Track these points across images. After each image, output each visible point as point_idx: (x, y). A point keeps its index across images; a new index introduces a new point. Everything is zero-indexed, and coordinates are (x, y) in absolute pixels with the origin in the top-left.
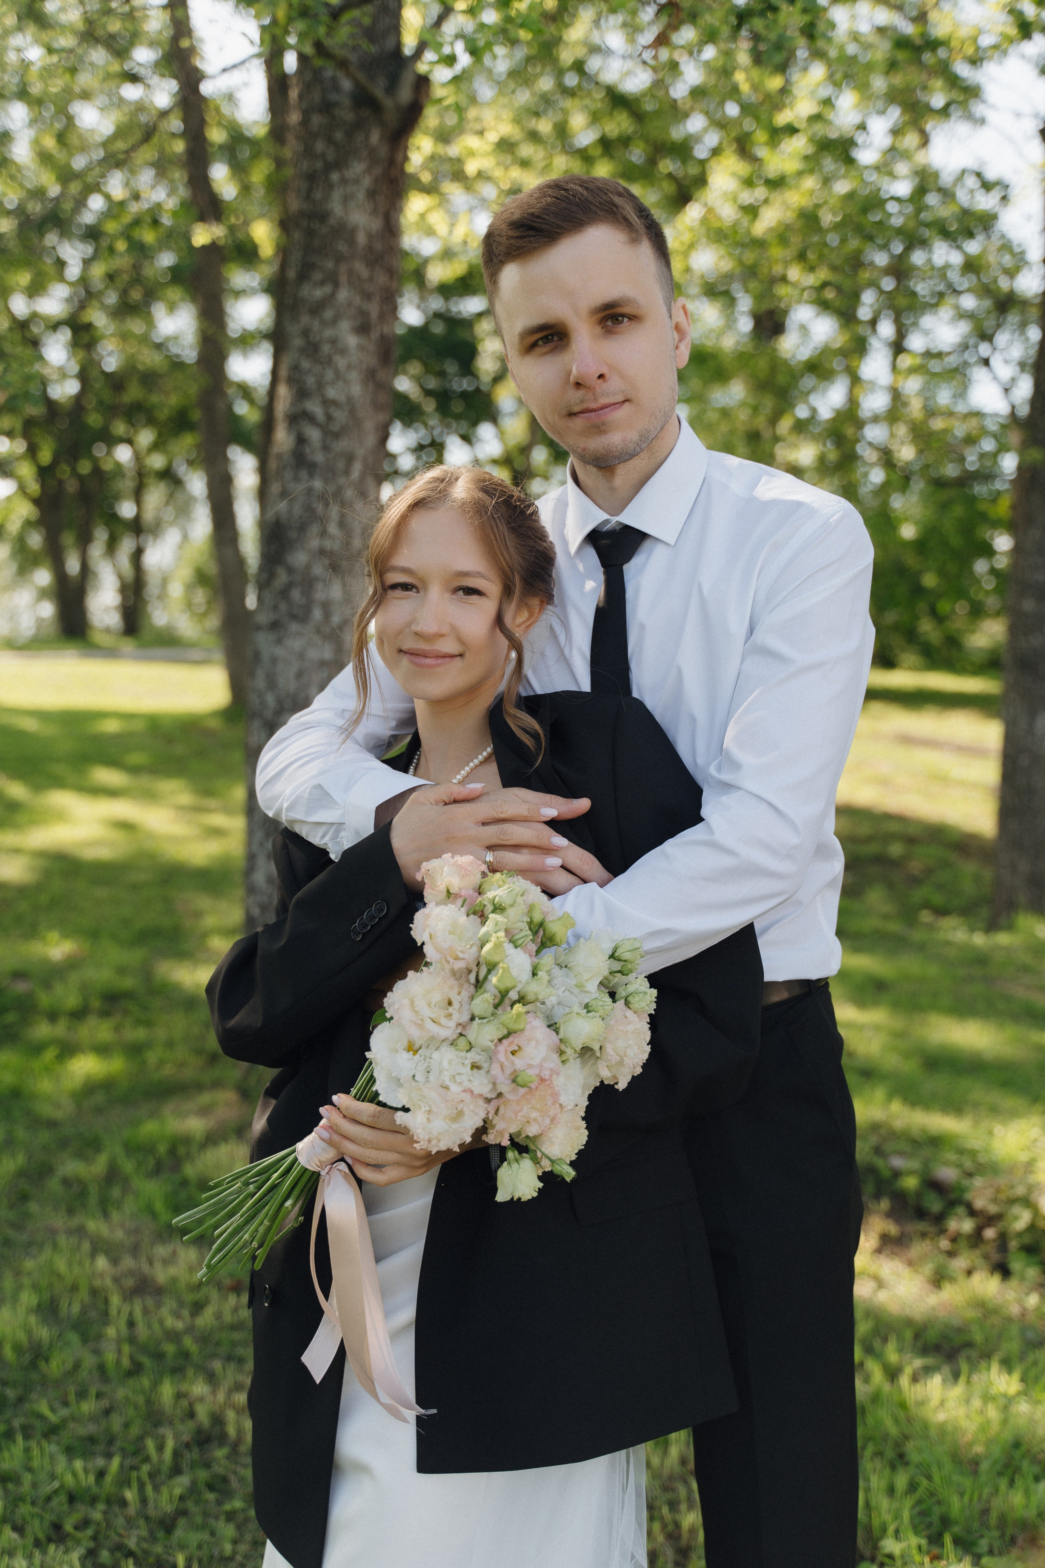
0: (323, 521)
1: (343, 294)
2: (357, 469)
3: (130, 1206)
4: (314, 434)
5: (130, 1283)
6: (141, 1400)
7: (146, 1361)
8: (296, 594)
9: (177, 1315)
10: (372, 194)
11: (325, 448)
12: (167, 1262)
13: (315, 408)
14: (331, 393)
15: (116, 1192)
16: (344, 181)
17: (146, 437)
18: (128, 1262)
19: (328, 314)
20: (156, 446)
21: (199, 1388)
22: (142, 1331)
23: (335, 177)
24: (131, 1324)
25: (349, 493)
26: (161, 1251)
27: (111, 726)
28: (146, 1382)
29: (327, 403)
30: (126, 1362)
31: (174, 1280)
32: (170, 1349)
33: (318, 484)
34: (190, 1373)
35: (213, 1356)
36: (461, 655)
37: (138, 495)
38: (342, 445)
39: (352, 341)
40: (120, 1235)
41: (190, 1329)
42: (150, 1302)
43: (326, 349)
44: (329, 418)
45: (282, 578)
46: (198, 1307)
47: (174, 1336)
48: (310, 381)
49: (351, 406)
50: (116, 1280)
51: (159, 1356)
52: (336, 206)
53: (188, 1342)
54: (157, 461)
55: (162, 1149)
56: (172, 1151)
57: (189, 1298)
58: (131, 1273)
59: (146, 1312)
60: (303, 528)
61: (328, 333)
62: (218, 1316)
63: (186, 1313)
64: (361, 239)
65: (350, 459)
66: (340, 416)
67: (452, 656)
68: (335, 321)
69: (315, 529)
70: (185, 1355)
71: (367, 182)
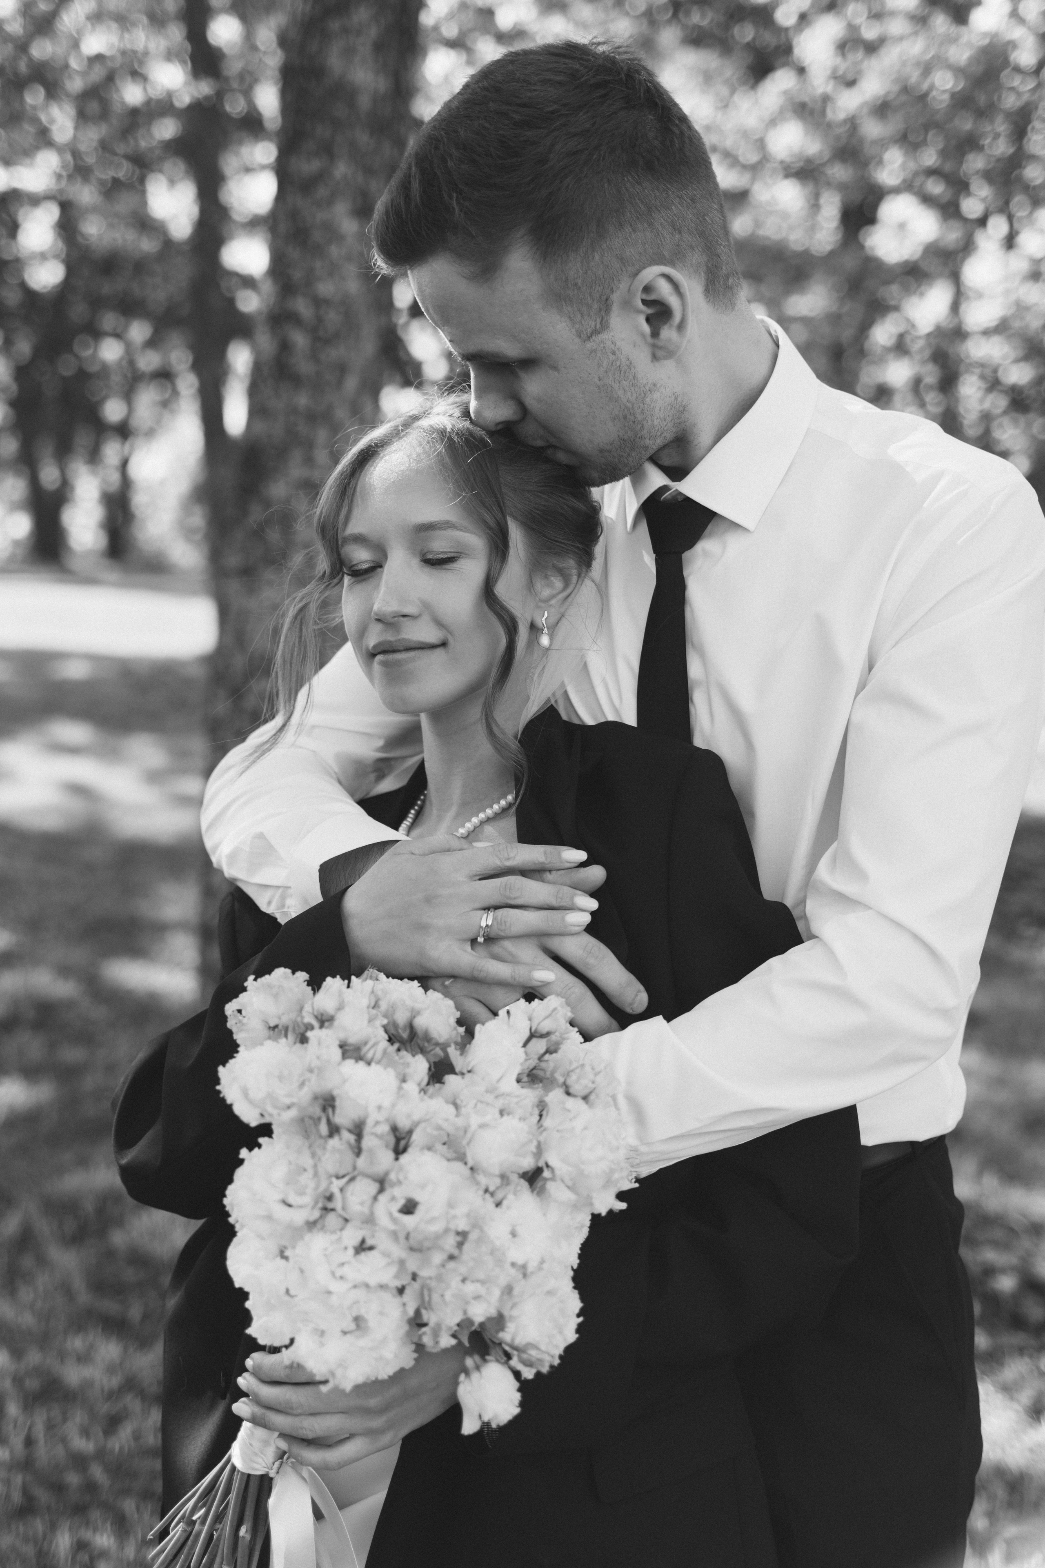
0: (309, 445)
1: (342, 169)
2: (351, 383)
3: (43, 1280)
4: (300, 340)
5: (33, 1384)
6: (29, 1550)
7: (43, 1496)
8: (274, 535)
9: (85, 1432)
10: (379, 47)
11: (314, 356)
12: (84, 1358)
13: (302, 306)
14: (325, 288)
15: (27, 1262)
16: (346, 31)
17: (139, 331)
18: (34, 1357)
19: (322, 192)
20: (152, 343)
21: (105, 1538)
22: (43, 1452)
23: (335, 25)
24: (29, 1442)
25: (341, 413)
26: (77, 1343)
27: (76, 671)
28: (39, 1525)
29: (319, 302)
30: (17, 1497)
31: (87, 1384)
32: (73, 1479)
33: (303, 400)
34: (95, 1515)
35: (125, 1492)
36: (444, 644)
37: (128, 396)
38: (334, 353)
39: (349, 226)
40: (28, 1320)
41: (101, 1454)
42: (56, 1412)
43: (317, 236)
44: (320, 320)
45: (256, 514)
46: (113, 1423)
47: (80, 1461)
48: (297, 275)
49: (346, 305)
50: (18, 1380)
51: (58, 1488)
52: (334, 61)
53: (97, 1472)
54: (149, 361)
55: (89, 1206)
56: (101, 1210)
57: (104, 1408)
58: (37, 1371)
59: (50, 1427)
60: (282, 452)
61: (321, 216)
62: (137, 1436)
63: (97, 1430)
64: (364, 102)
65: (342, 369)
66: (333, 317)
67: (433, 647)
68: (330, 202)
69: (296, 456)
70: (91, 1487)
71: (373, 32)
